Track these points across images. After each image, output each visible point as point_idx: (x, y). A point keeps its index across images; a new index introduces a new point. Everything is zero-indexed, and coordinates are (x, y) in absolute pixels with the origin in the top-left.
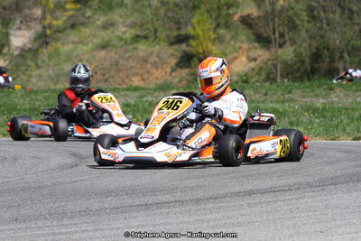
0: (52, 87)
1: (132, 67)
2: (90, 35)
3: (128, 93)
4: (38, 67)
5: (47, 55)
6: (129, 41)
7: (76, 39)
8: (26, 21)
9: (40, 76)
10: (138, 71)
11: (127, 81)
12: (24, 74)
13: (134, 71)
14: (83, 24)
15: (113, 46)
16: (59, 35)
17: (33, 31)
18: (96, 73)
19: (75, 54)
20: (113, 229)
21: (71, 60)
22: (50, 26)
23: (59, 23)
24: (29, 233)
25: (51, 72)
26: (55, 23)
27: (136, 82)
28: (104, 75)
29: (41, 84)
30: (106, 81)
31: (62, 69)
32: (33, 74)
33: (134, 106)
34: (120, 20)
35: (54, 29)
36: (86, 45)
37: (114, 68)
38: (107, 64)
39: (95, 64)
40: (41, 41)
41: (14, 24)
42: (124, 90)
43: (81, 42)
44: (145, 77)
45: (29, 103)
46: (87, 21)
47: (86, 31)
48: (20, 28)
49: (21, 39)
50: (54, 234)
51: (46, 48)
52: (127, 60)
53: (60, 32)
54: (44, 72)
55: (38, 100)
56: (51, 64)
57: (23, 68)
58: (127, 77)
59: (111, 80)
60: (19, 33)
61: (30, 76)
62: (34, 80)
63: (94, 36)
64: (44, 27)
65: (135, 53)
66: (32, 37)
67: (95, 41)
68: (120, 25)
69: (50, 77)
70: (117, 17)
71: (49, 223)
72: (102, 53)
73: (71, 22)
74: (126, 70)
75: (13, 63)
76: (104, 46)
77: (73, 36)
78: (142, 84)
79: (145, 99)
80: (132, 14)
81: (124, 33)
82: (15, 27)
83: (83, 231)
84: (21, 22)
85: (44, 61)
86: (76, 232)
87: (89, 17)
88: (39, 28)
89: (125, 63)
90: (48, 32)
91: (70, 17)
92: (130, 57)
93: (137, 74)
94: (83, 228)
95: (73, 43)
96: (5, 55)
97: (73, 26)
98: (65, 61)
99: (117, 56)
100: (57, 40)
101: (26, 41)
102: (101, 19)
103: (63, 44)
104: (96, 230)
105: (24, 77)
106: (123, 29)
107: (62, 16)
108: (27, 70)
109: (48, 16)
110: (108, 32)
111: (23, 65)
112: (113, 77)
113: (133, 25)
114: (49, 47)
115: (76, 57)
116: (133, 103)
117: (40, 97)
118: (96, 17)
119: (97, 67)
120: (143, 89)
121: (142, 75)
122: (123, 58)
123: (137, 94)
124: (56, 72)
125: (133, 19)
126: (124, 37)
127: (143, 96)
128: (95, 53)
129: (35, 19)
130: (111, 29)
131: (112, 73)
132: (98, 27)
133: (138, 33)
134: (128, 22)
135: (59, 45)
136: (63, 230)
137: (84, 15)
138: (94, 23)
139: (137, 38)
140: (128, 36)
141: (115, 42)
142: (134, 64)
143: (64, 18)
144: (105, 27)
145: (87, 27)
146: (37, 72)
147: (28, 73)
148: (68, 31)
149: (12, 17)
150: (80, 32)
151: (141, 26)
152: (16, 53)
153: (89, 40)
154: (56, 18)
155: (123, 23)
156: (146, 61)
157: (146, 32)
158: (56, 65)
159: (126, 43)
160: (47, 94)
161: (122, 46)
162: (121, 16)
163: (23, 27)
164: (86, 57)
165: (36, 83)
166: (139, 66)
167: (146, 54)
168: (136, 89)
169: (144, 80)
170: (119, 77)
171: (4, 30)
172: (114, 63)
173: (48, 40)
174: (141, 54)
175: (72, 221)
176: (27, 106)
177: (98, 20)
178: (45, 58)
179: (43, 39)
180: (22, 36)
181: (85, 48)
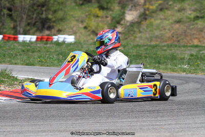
0: (149, 44)
1: (194, 34)
2: (171, 15)
3: (192, 48)
4: (140, 32)
5: (146, 25)
6: (192, 19)
7: (162, 17)
8: (135, 6)
9: (141, 37)
10: (197, 36)
11: (190, 42)
12: (132, 36)
13: (195, 36)
14: (167, 9)
15: (183, 22)
16: (154, 14)
17: (138, 11)
18: (173, 37)
19: (162, 25)
20: (186, 124)
21: (159, 29)
22: (148, 9)
23: (153, 7)
24: (138, 124)
25: (148, 35)
26: (151, 7)
27: (196, 42)
28: (178, 38)
29: (142, 41)
30: (179, 41)
31: (154, 34)
32: (137, 36)
33: (196, 56)
34: (188, 7)
35: (150, 11)
36: (169, 20)
37: (184, 34)
38: (179, 32)
39: (173, 31)
40: (142, 17)
41: (128, 7)
42: (189, 46)
43: (165, 19)
44: (201, 40)
45: (136, 52)
46: (169, 6)
47: (169, 13)
48: (131, 10)
49: (132, 16)
50: (153, 125)
51: (146, 21)
52: (191, 30)
53: (153, 12)
54: (143, 35)
55: (141, 51)
56: (148, 30)
57: (132, 32)
58: (191, 40)
59: (181, 41)
60: (130, 12)
61: (136, 37)
62: (137, 39)
63: (173, 15)
64: (145, 10)
65: (196, 26)
66: (138, 15)
67: (174, 18)
68: (188, 10)
69: (147, 38)
70: (187, 5)
71: (149, 119)
72: (177, 26)
73: (160, 7)
74: (190, 35)
75: (126, 30)
76: (179, 22)
77: (161, 15)
78: (199, 44)
79: (201, 52)
80: (195, 4)
81: (190, 14)
82: (128, 9)
83: (169, 124)
84: (132, 7)
85: (144, 29)
86: (165, 125)
87: (170, 5)
88: (142, 10)
89: (190, 32)
90: (147, 13)
91: (160, 4)
92: (193, 28)
93: (196, 38)
94: (169, 123)
95: (161, 19)
96: (122, 25)
97: (161, 10)
98: (155, 29)
99: (185, 28)
100: (152, 17)
101: (134, 17)
102: (178, 6)
103: (155, 20)
104: (177, 124)
105: (132, 38)
106: (190, 12)
107: (155, 4)
108: (134, 33)
109: (147, 3)
110: (181, 13)
111: (132, 31)
112: (183, 39)
113: (195, 10)
114: (147, 21)
115: (162, 27)
116: (195, 54)
117: (142, 49)
118: (175, 5)
119: (173, 33)
120: (200, 46)
121: (199, 39)
122: (189, 29)
123: (197, 49)
124: (151, 35)
125: (195, 6)
126: (190, 16)
127: (200, 51)
128: (173, 25)
129: (140, 5)
130: (183, 12)
131: (182, 37)
132: (176, 10)
133: (198, 15)
134: (193, 8)
135: (153, 20)
136: (158, 123)
137: (167, 4)
138: (173, 8)
139: (197, 18)
140: (192, 16)
141: (185, 19)
142: (195, 32)
143: (157, 5)
144: (179, 11)
145: (169, 10)
146: (139, 35)
147: (134, 35)
148: (158, 12)
149: (127, 3)
150: (165, 13)
151: (200, 11)
152: (128, 24)
153: (170, 17)
154: (152, 5)
155: (190, 9)
156: (202, 31)
157: (203, 14)
158: (150, 31)
159: (191, 20)
160: (146, 47)
161: (188, 22)
162: (189, 5)
163: (133, 9)
164: (168, 27)
165: (139, 41)
166: (198, 34)
167: (202, 27)
168: (197, 46)
169: (200, 41)
170: (186, 39)
171: (122, 11)
172: (183, 32)
173: (146, 17)
174: (199, 27)
175: (163, 119)
176: (135, 54)
177: (176, 6)
178: (145, 27)
179: (144, 16)
180: (132, 14)
181: (167, 22)
